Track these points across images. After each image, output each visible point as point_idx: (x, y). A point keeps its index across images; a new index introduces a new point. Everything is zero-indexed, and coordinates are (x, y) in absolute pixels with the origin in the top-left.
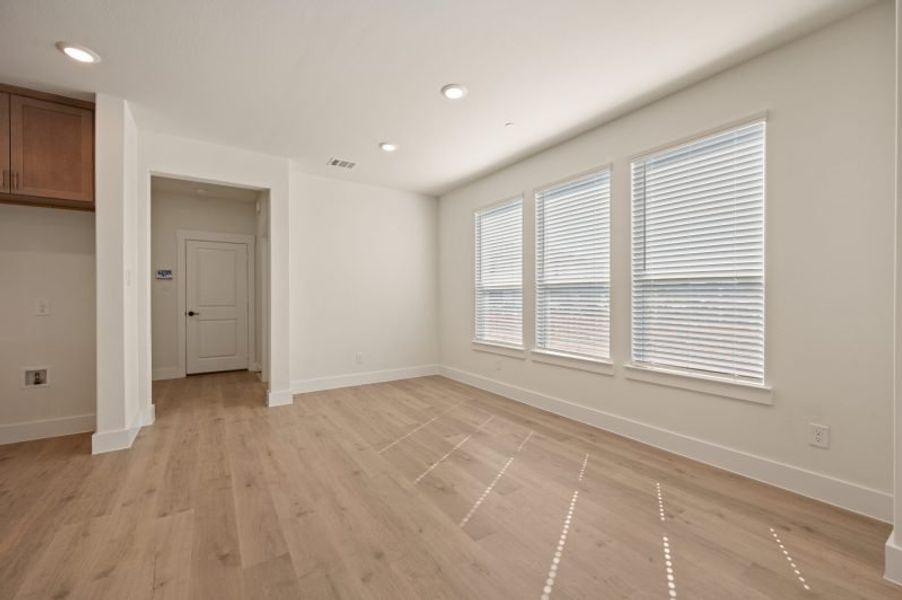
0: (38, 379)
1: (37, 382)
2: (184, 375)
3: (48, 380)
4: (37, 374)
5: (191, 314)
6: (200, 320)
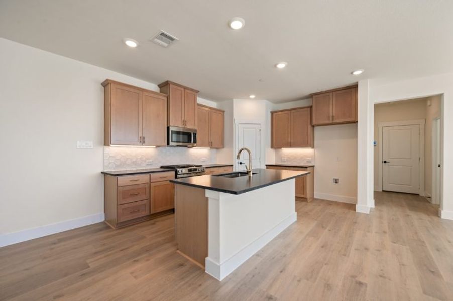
0: (336, 181)
1: (336, 182)
2: (381, 190)
3: (340, 182)
4: (336, 180)
5: (385, 162)
6: (389, 165)
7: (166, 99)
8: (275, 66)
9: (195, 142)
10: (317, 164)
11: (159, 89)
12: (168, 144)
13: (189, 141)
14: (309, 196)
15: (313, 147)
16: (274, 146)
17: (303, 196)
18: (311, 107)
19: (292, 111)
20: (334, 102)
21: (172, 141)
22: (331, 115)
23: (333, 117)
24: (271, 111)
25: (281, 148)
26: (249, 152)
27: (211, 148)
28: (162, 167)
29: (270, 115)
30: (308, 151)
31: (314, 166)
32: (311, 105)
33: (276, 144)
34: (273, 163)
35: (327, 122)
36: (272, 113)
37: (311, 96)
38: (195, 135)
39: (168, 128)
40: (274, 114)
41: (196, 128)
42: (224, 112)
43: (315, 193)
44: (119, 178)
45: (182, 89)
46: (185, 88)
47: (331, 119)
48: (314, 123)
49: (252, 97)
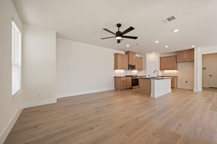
1: (187, 82)
2: (209, 87)
5: (210, 76)
6: (212, 77)
7: (128, 56)
8: (165, 47)
9: (135, 69)
10: (179, 76)
11: (125, 53)
12: (129, 69)
13: (134, 68)
14: (175, 87)
15: (177, 70)
16: (161, 70)
17: (173, 87)
18: (176, 56)
19: (169, 57)
20: (186, 54)
21: (130, 68)
22: (184, 59)
23: (185, 59)
24: (160, 57)
25: (164, 70)
26: (158, 71)
27: (138, 70)
28: (126, 76)
29: (159, 58)
30: (175, 71)
31: (177, 77)
32: (176, 55)
33: (162, 69)
34: (161, 75)
35: (183, 61)
36: (160, 58)
37: (176, 52)
38: (135, 66)
39: (129, 65)
40: (161, 58)
41: (135, 64)
42: (142, 58)
43: (178, 86)
44: (121, 78)
45: (132, 53)
46: (133, 52)
47: (184, 60)
48: (177, 61)
49: (154, 53)
